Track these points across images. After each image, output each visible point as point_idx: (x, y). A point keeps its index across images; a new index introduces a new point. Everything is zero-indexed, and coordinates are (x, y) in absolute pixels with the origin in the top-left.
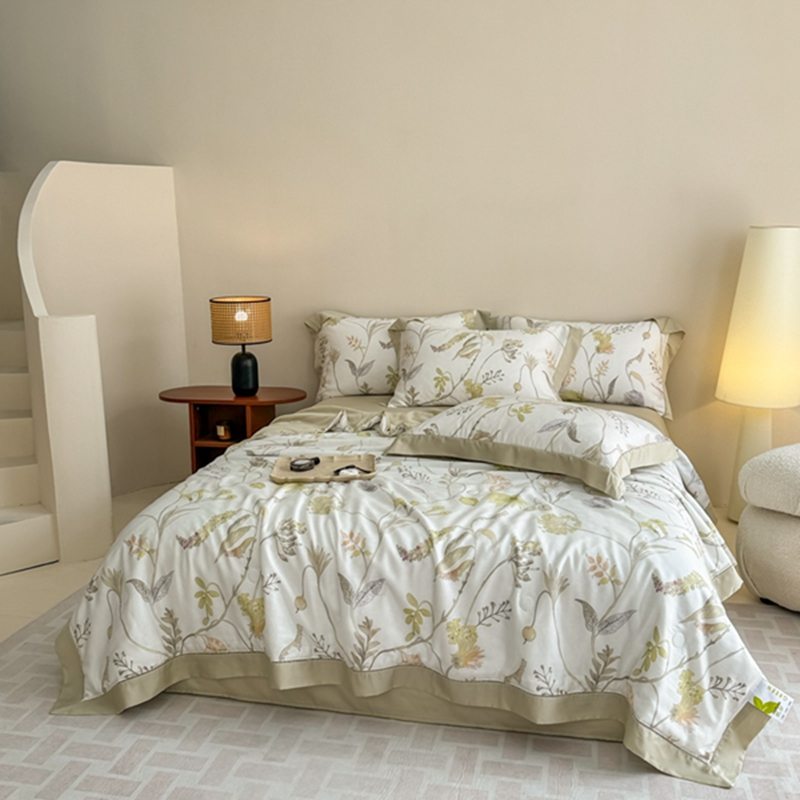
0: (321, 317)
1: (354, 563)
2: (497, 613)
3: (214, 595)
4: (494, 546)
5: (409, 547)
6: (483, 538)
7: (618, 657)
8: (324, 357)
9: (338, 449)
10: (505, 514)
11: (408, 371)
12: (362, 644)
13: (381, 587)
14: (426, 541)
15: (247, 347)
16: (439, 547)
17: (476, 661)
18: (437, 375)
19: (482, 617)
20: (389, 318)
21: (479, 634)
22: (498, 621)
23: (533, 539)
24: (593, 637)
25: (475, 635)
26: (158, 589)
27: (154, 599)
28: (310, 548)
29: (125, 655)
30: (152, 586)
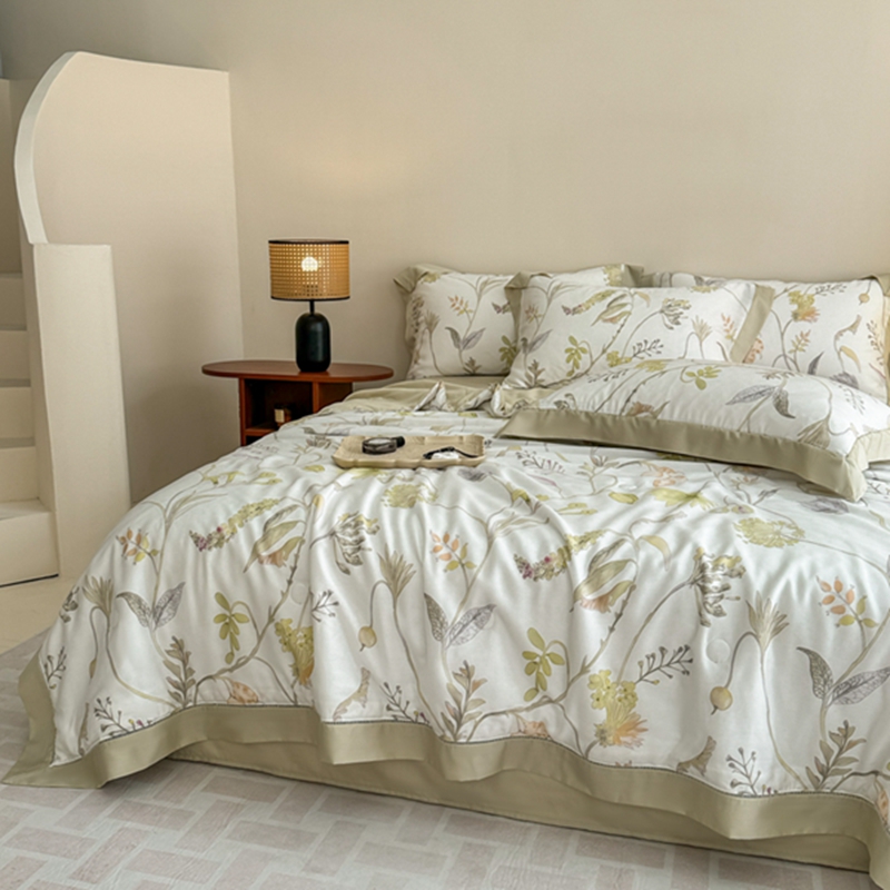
0: (416, 271)
1: (450, 580)
2: (668, 665)
3: (242, 620)
4: (666, 561)
5: (534, 558)
6: (650, 549)
8: (418, 324)
10: (682, 515)
11: (529, 341)
12: (458, 703)
13: (488, 616)
14: (560, 550)
15: (316, 303)
16: (580, 560)
17: (634, 736)
18: (570, 346)
19: (645, 670)
20: (506, 274)
21: (639, 696)
22: (670, 677)
23: (730, 553)
24: (824, 708)
25: (634, 696)
26: (163, 609)
27: (156, 623)
28: (383, 557)
29: (110, 703)
30: (154, 603)
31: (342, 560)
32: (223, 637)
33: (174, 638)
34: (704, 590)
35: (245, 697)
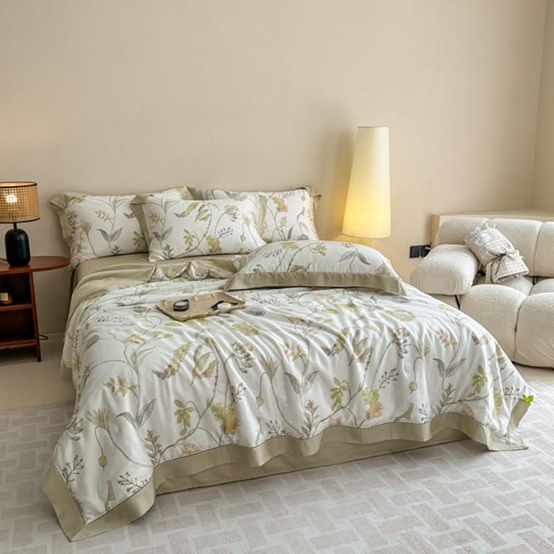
0: (66, 197)
1: (296, 364)
2: (388, 379)
3: (191, 410)
4: (380, 335)
5: (330, 346)
6: (371, 331)
7: (454, 389)
8: (74, 228)
9: (184, 292)
12: (309, 420)
13: (315, 377)
14: (338, 340)
16: (349, 342)
17: (379, 412)
18: (186, 234)
19: (381, 382)
21: (380, 394)
22: (389, 383)
23: (400, 327)
24: (443, 380)
25: (378, 395)
26: (142, 416)
27: (139, 425)
28: (262, 360)
29: (129, 475)
30: (137, 415)
31: (242, 367)
32: (179, 422)
33: (148, 431)
34: (399, 344)
35: (192, 450)
